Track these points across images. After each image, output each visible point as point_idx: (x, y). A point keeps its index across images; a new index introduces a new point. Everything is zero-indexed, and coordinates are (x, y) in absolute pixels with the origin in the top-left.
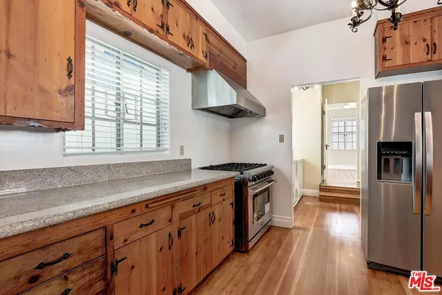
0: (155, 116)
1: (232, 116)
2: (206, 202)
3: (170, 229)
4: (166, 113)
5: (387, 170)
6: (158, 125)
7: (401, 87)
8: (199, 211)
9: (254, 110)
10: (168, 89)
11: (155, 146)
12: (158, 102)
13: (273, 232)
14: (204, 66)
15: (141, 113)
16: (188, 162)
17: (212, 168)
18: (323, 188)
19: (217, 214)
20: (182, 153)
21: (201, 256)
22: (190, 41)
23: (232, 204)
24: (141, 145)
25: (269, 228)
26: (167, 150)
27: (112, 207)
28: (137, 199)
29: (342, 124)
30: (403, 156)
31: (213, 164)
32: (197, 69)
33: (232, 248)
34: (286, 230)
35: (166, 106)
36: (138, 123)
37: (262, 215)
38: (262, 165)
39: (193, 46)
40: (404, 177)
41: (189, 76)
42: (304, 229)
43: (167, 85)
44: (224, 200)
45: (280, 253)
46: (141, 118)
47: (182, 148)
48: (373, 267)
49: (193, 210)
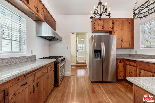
0: (18, 37)
1: (50, 40)
2: (46, 71)
3: (34, 84)
4: (24, 36)
5: (95, 57)
6: (20, 41)
7: (98, 36)
8: (44, 75)
9: (59, 38)
10: (26, 27)
11: (19, 50)
12: (20, 31)
13: (65, 78)
14: (42, 20)
15: (12, 35)
16: (34, 57)
17: (44, 58)
18: (77, 63)
19: (49, 75)
20: (32, 53)
21: (44, 92)
22: (37, 10)
23: (54, 71)
24: (12, 50)
25: (64, 77)
26: (25, 52)
27: (9, 80)
28: (21, 74)
29: (80, 44)
30: (99, 53)
31: (44, 57)
32: (38, 21)
33: (54, 86)
34: (69, 77)
35: (25, 33)
36: (10, 40)
37: (62, 73)
38: (61, 57)
39: (38, 11)
40: (99, 58)
41: (34, 23)
42: (74, 75)
43: (25, 25)
44: (51, 70)
45: (69, 84)
46: (12, 37)
47: (32, 51)
48: (93, 82)
49: (42, 75)
